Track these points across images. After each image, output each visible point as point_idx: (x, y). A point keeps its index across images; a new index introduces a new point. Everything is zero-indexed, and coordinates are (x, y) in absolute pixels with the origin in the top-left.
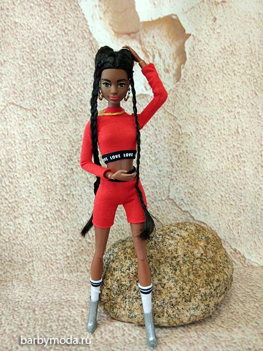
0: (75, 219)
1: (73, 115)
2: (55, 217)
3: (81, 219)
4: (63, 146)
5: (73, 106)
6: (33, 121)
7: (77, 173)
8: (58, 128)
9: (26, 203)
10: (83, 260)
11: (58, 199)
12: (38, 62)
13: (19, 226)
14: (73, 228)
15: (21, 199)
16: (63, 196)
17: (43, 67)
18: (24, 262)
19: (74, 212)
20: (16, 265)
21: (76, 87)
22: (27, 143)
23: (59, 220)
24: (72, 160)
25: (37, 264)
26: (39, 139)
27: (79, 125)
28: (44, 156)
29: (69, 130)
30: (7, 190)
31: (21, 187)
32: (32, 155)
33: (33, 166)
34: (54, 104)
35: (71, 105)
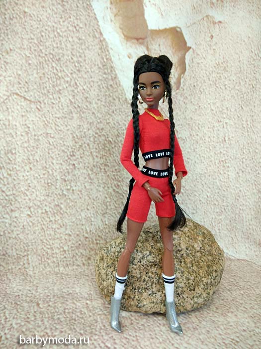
0: (74, 214)
1: (78, 111)
2: (54, 212)
3: (80, 214)
4: (66, 141)
5: (79, 102)
6: (37, 114)
7: (78, 169)
8: (62, 124)
9: (24, 196)
10: (79, 254)
11: (57, 194)
12: (46, 55)
13: (15, 220)
14: (72, 222)
15: (19, 192)
16: (63, 191)
17: (51, 60)
18: (19, 256)
19: (73, 207)
20: (10, 259)
21: (82, 84)
22: (29, 135)
23: (58, 215)
24: (74, 156)
25: (32, 258)
26: (42, 132)
27: (84, 122)
28: (47, 150)
29: (73, 126)
30: (4, 182)
31: (20, 181)
32: (34, 149)
33: (34, 160)
34: (60, 98)
35: (77, 102)
